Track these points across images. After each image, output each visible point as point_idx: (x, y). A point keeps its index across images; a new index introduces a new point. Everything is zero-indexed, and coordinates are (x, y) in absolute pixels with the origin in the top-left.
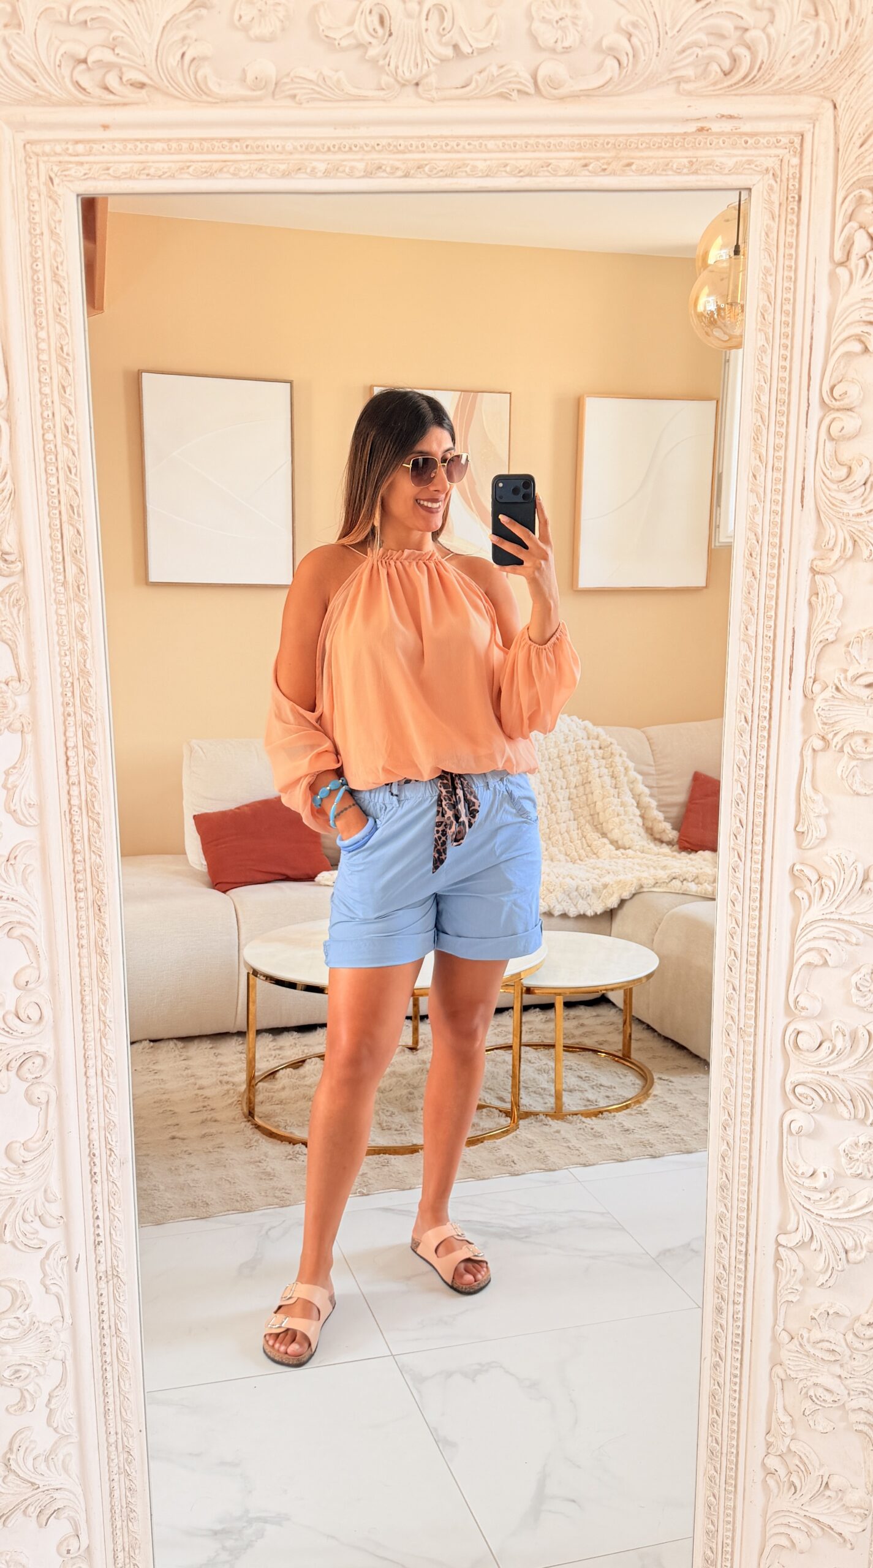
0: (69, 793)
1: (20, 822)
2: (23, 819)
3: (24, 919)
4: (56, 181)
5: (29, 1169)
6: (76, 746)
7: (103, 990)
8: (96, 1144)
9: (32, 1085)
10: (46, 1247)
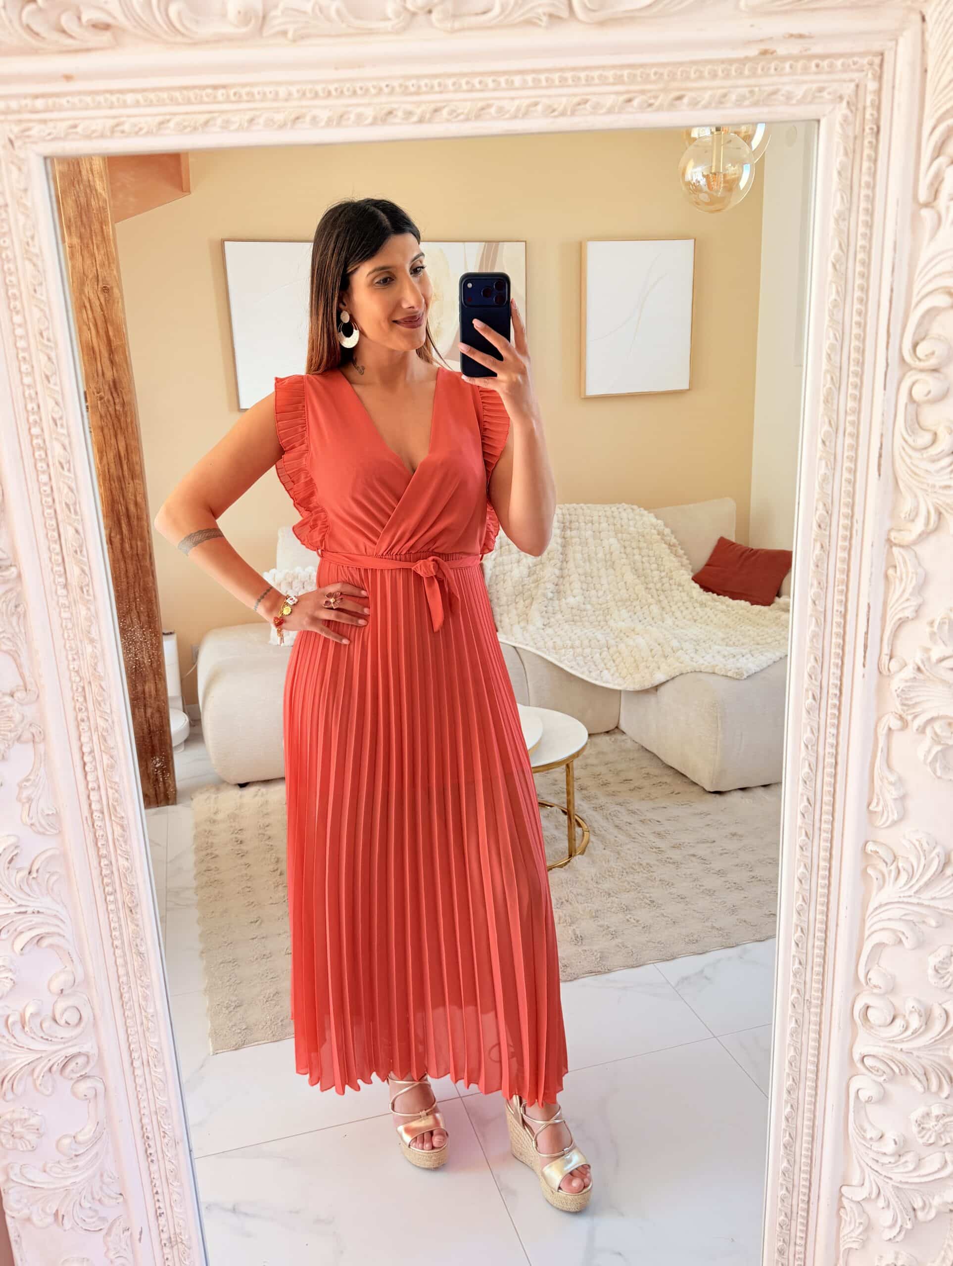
0: (88, 798)
4: (17, 144)
6: (92, 752)
8: (149, 1128)
9: (78, 1081)
10: (105, 1226)
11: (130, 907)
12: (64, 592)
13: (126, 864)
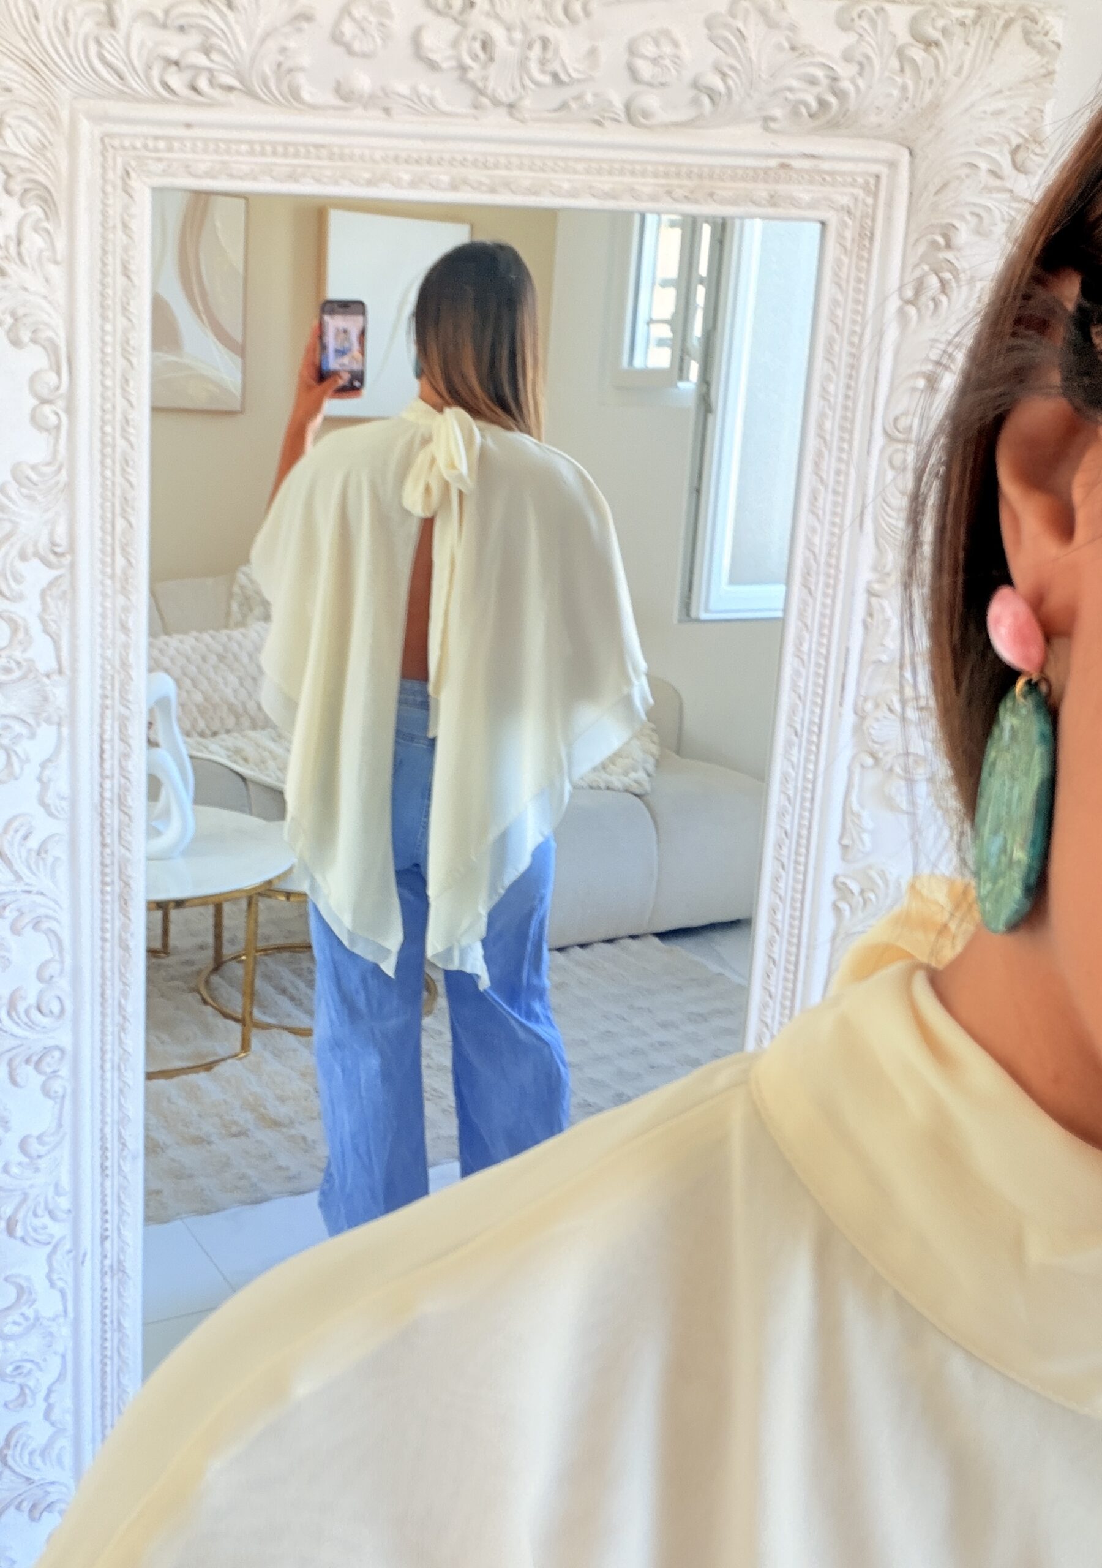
0: (101, 786)
1: (51, 814)
2: (55, 812)
3: (51, 913)
4: (133, 174)
5: (42, 1163)
6: (112, 740)
7: (125, 984)
8: (109, 1136)
9: (49, 1078)
10: (54, 1241)
11: (125, 900)
12: (108, 582)
13: (128, 854)
